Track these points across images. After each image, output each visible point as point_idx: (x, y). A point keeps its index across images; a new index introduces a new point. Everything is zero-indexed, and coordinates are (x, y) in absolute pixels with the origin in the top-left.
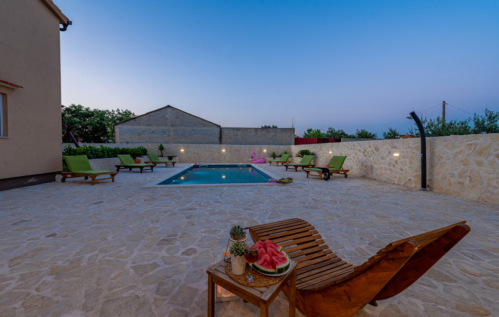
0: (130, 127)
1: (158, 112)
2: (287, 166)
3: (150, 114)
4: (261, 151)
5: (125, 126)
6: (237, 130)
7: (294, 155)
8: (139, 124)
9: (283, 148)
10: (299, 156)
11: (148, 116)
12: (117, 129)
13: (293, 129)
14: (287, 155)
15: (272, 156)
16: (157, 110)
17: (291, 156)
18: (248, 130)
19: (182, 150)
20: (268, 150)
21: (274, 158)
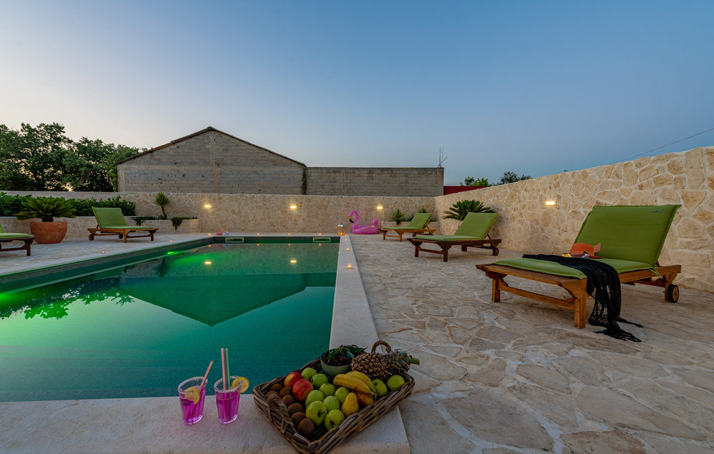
0: (143, 167)
1: (193, 140)
2: (417, 244)
3: (178, 145)
4: (371, 209)
5: (135, 166)
6: (334, 172)
7: (441, 214)
8: (159, 162)
9: (418, 202)
10: (453, 217)
11: (175, 147)
12: (122, 169)
13: (440, 170)
14: (426, 216)
15: (393, 220)
16: (190, 137)
17: (433, 219)
18: (356, 172)
19: (208, 206)
20: (385, 207)
21: (398, 222)
